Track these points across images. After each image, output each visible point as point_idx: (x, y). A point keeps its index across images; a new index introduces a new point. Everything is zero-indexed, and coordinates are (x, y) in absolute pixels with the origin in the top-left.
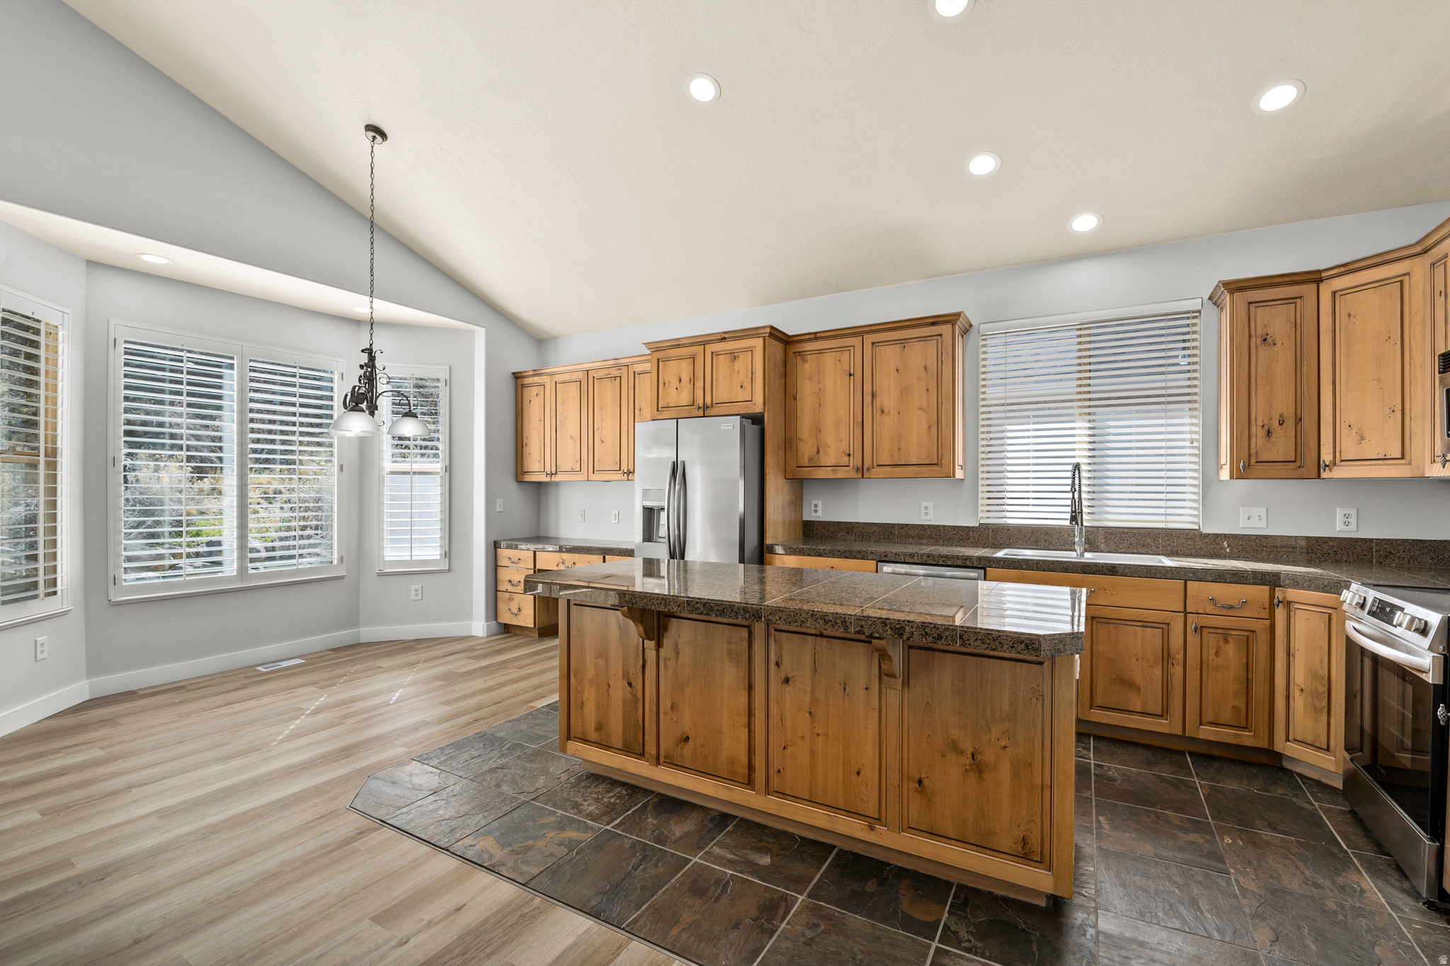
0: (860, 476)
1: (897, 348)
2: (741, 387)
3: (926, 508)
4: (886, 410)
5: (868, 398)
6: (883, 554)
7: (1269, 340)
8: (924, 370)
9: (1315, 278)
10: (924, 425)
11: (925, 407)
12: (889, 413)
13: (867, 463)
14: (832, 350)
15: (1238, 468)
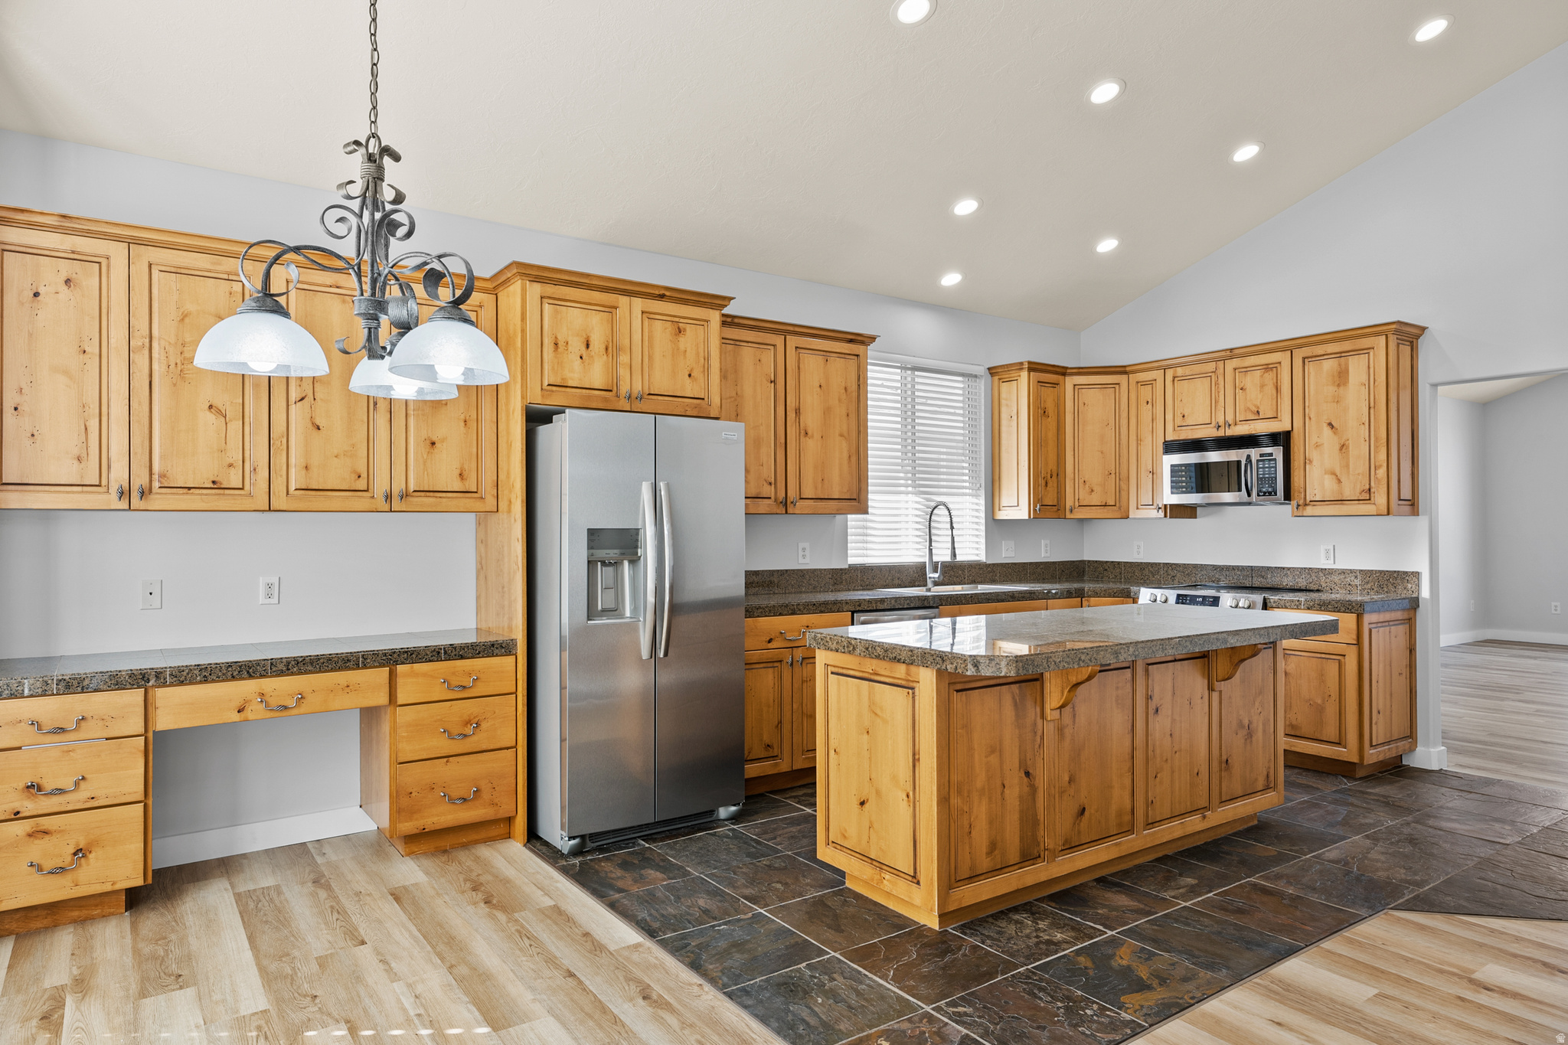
0: (784, 512)
1: (820, 359)
2: (690, 375)
3: (804, 549)
4: (810, 433)
5: (791, 415)
6: (858, 603)
7: (1046, 413)
8: (844, 391)
9: (1063, 372)
10: (845, 455)
11: (846, 434)
12: (812, 436)
13: (792, 494)
14: (750, 344)
15: (1035, 510)
